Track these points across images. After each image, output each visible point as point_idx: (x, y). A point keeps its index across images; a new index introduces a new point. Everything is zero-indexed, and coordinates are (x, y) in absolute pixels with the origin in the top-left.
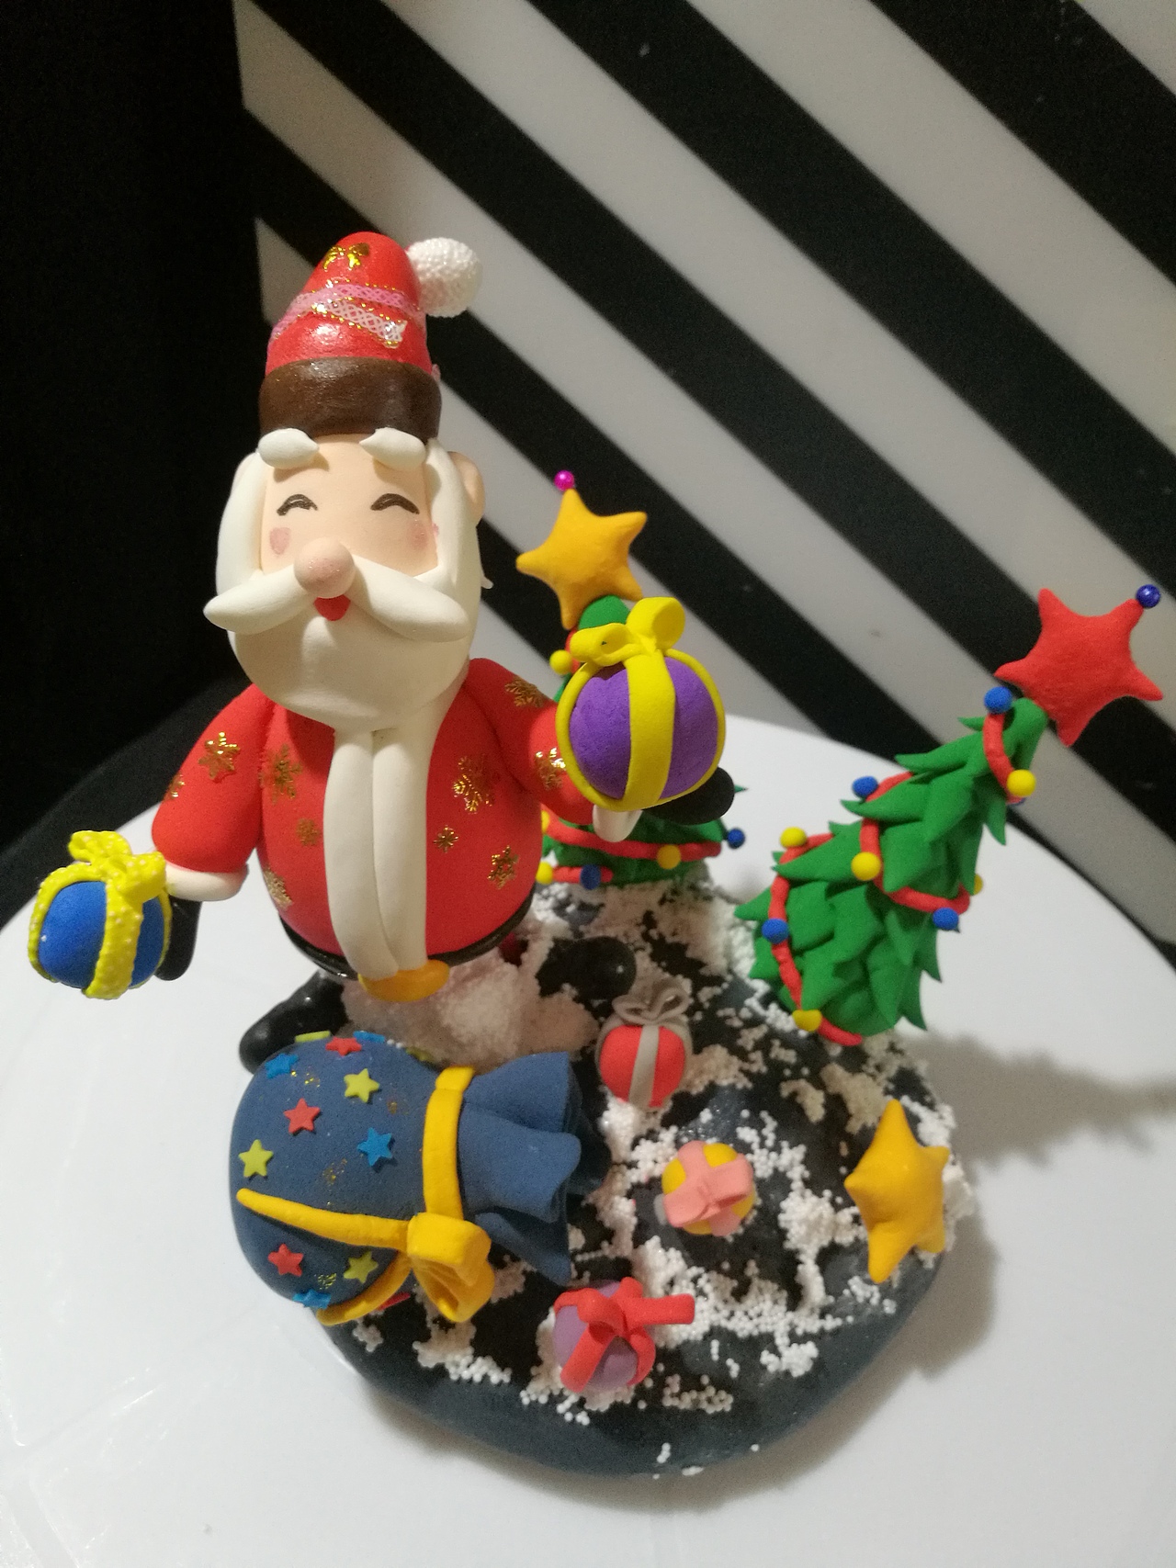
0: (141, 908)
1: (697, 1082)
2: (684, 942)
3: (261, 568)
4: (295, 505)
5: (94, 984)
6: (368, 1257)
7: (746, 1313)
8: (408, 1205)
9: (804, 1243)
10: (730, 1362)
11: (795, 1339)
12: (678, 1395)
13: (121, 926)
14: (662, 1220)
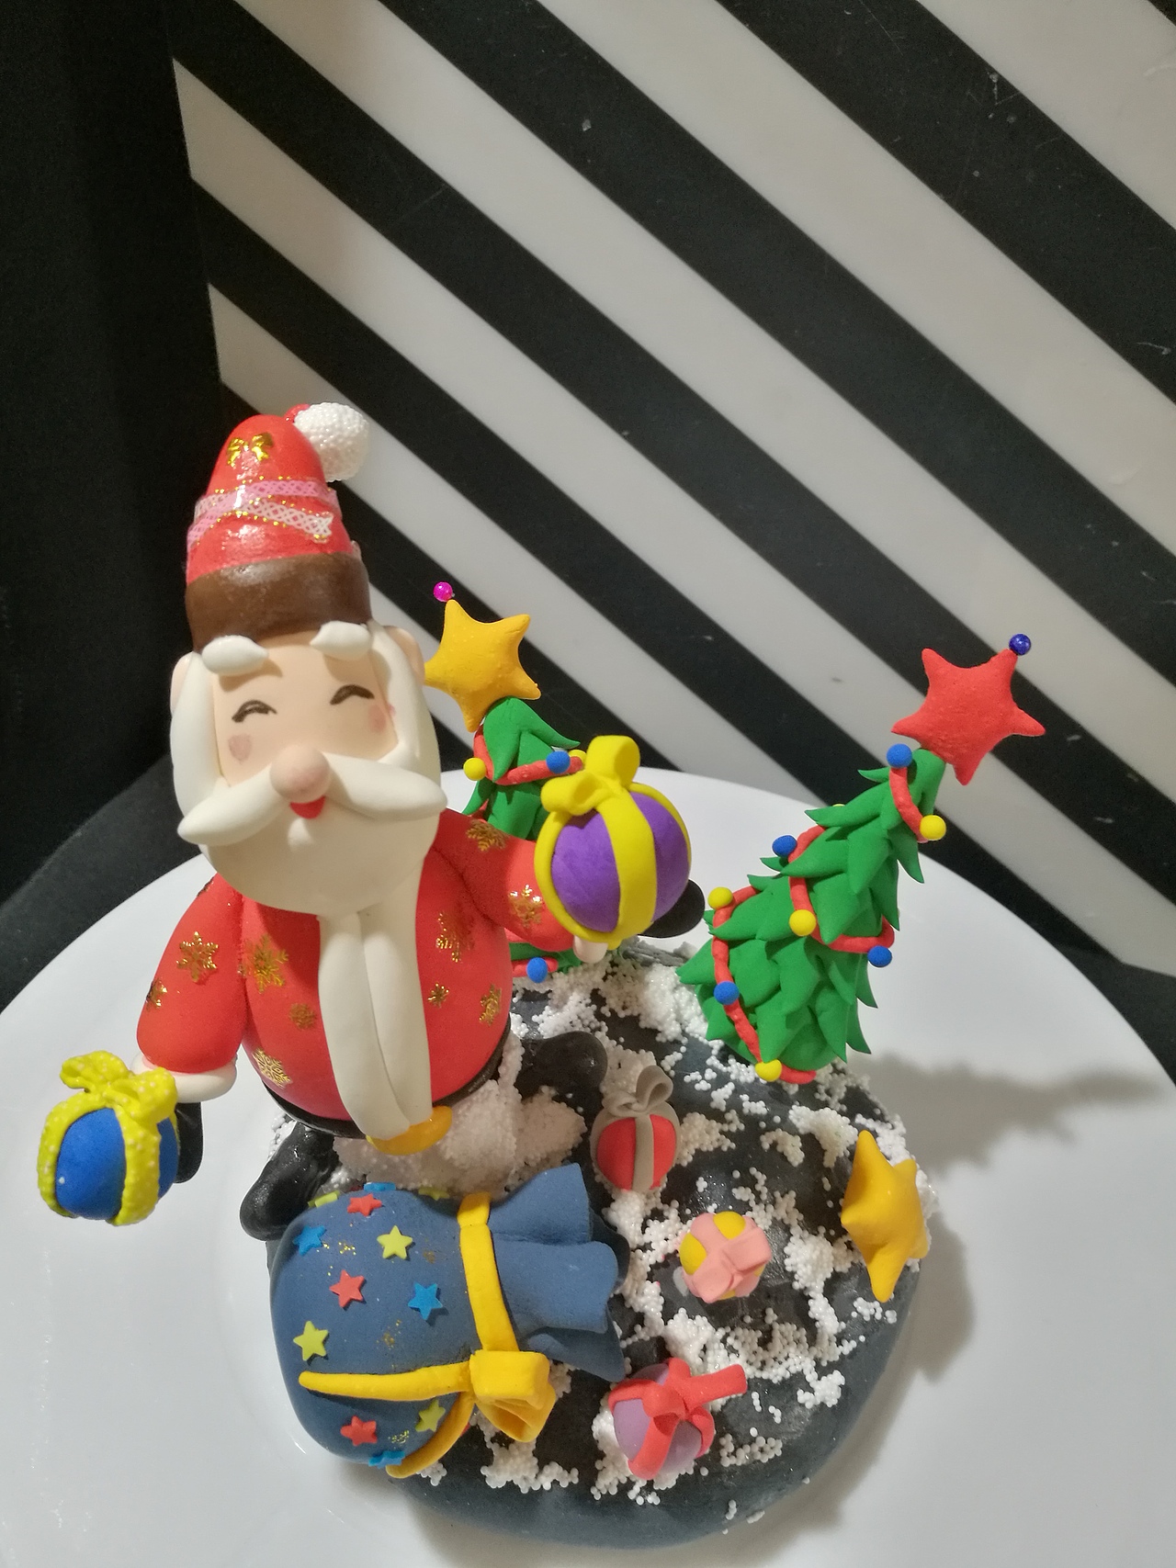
0: (156, 1129)
1: (685, 1154)
2: (636, 1014)
3: (222, 774)
4: (251, 711)
5: (122, 1213)
6: (436, 1405)
7: (775, 1359)
8: (463, 1346)
9: (811, 1282)
10: (772, 1409)
11: (822, 1371)
12: (734, 1454)
13: (142, 1152)
14: (683, 1292)
